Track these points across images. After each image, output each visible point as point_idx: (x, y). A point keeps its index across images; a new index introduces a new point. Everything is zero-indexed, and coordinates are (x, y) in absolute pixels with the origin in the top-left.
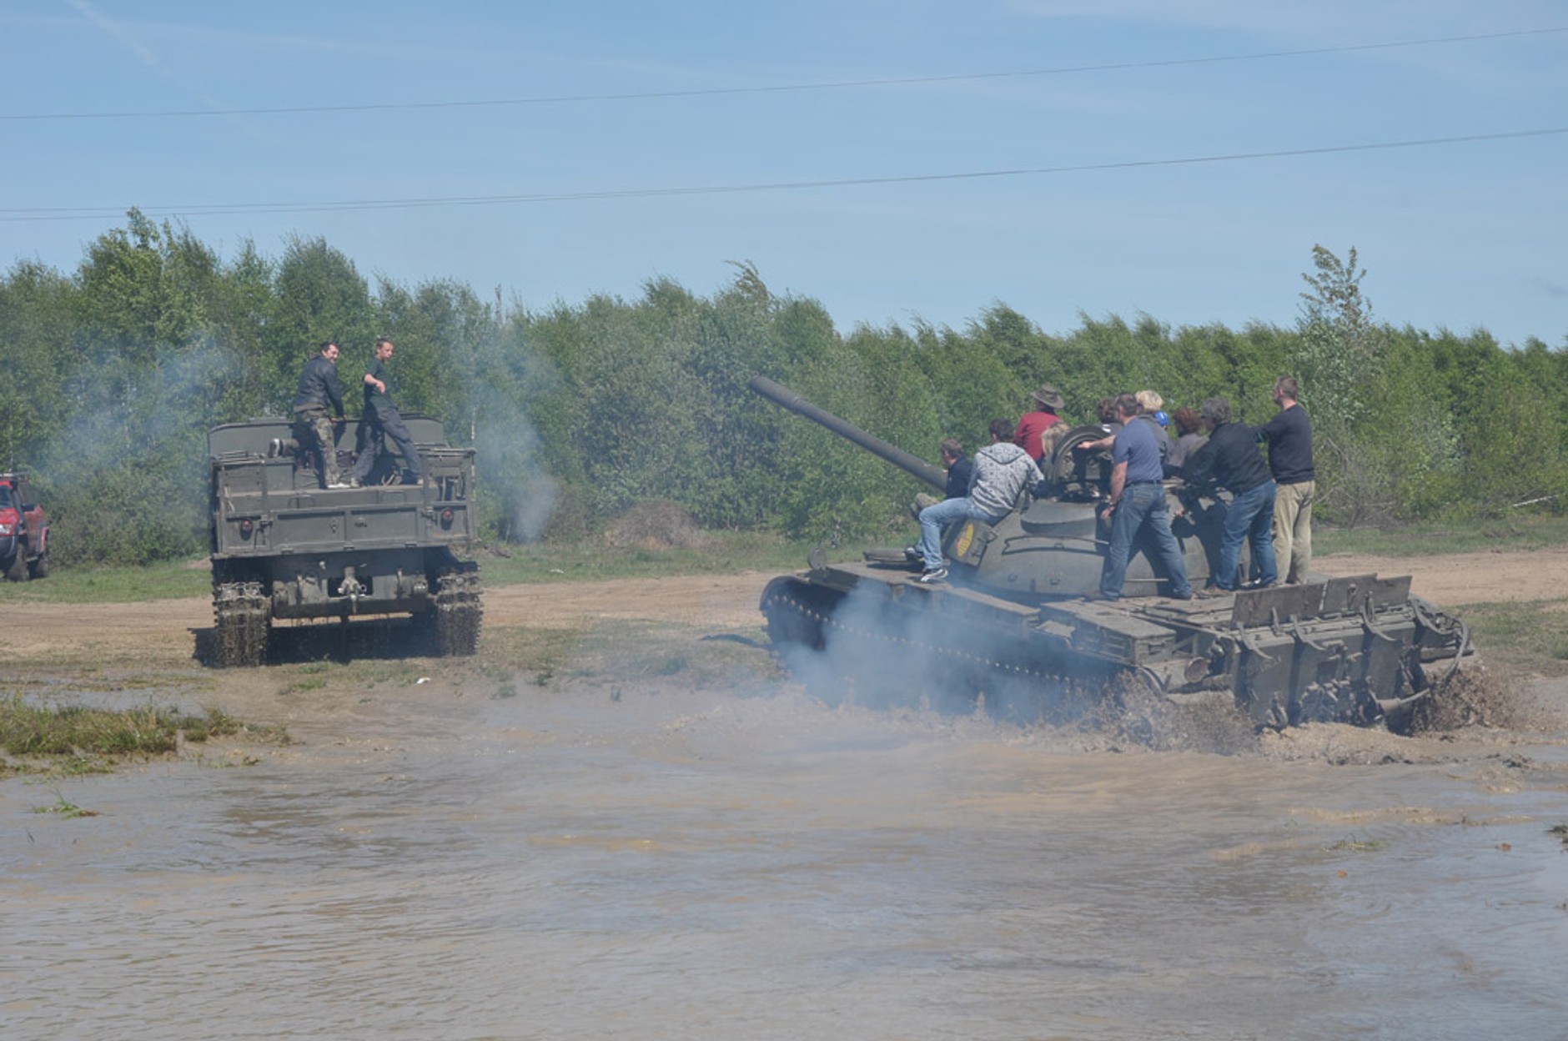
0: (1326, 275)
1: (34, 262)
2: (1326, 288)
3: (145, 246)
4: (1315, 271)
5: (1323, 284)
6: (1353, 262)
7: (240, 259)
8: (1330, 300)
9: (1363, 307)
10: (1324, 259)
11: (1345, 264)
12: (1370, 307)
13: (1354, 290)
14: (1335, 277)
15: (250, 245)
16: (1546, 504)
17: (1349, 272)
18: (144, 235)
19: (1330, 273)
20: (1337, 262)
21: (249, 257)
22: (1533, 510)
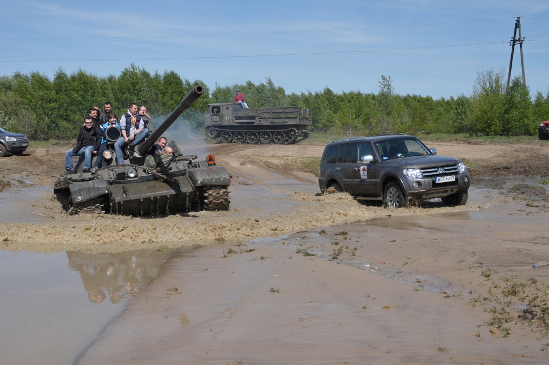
0: (384, 82)
1: (113, 75)
2: (384, 84)
3: (134, 70)
4: (382, 81)
5: (383, 84)
6: (390, 79)
7: (155, 75)
8: (384, 87)
9: (392, 89)
10: (383, 78)
11: (388, 79)
12: (393, 89)
13: (390, 85)
14: (386, 82)
15: (157, 72)
16: (426, 132)
17: (389, 81)
18: (134, 69)
19: (385, 81)
20: (386, 79)
21: (157, 75)
22: (423, 133)
